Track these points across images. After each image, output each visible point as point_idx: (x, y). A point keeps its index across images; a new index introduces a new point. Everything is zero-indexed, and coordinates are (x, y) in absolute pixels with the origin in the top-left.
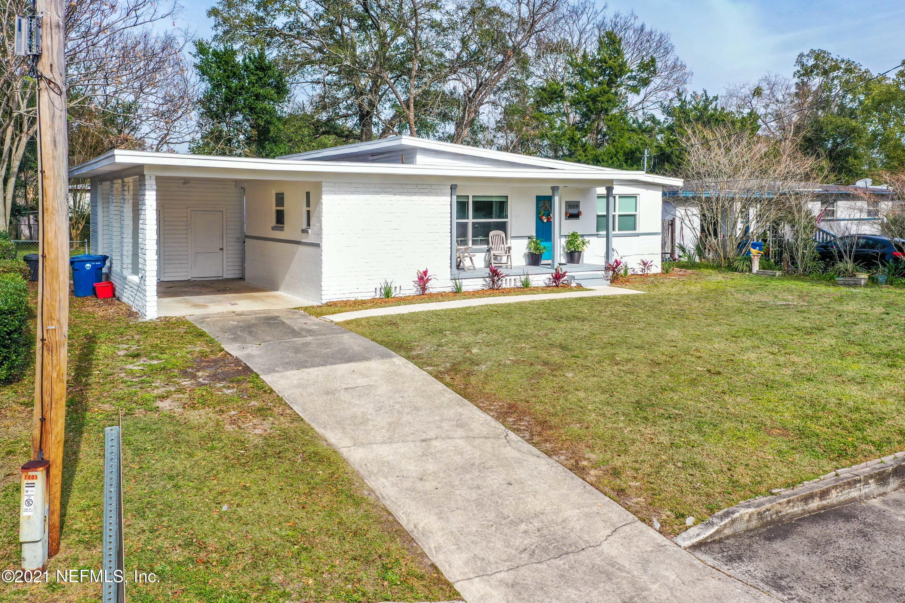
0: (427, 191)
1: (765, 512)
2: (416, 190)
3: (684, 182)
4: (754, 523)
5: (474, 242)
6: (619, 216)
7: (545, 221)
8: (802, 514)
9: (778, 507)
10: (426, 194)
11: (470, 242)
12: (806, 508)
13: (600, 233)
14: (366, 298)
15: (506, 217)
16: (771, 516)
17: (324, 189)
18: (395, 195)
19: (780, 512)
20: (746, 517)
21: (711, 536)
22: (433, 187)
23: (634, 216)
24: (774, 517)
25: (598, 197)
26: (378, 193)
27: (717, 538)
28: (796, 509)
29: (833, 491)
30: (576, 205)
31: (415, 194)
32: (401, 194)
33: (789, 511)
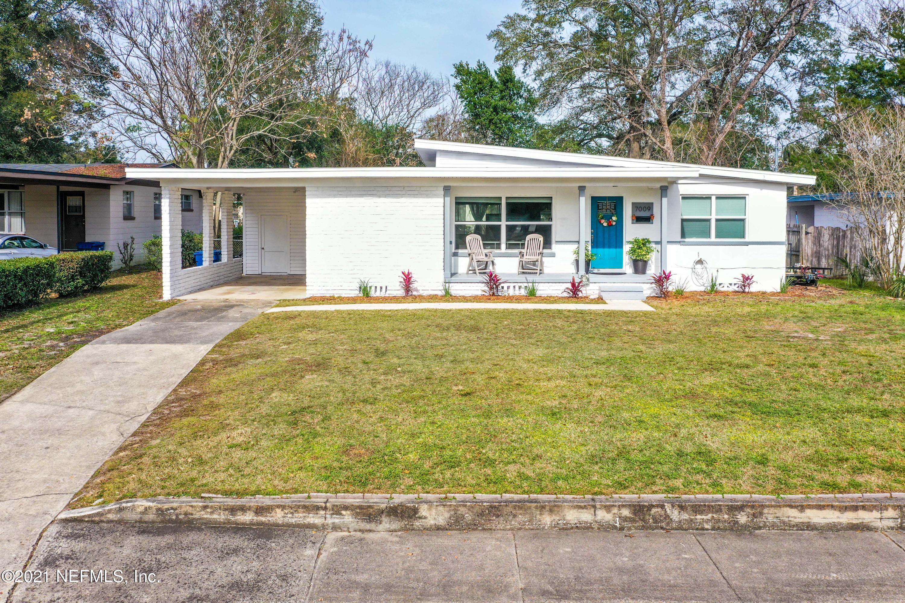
0: (416, 193)
1: (168, 509)
2: (404, 193)
3: (817, 180)
4: (151, 517)
5: (509, 246)
6: (717, 220)
7: (605, 224)
8: (224, 523)
9: (190, 510)
10: (415, 196)
11: (503, 246)
12: (232, 519)
13: (687, 240)
14: (350, 296)
15: (550, 219)
16: (177, 515)
17: (307, 193)
18: (380, 197)
19: (192, 514)
20: (141, 509)
21: (89, 516)
22: (422, 189)
23: (743, 220)
24: (181, 517)
25: (683, 198)
26: (361, 196)
27: (97, 519)
28: (215, 516)
29: (278, 511)
30: (649, 207)
31: (402, 196)
32: (386, 196)
33: (205, 516)
